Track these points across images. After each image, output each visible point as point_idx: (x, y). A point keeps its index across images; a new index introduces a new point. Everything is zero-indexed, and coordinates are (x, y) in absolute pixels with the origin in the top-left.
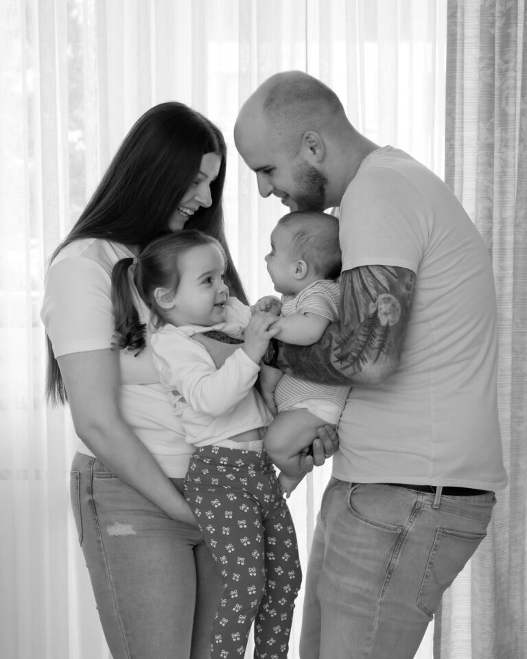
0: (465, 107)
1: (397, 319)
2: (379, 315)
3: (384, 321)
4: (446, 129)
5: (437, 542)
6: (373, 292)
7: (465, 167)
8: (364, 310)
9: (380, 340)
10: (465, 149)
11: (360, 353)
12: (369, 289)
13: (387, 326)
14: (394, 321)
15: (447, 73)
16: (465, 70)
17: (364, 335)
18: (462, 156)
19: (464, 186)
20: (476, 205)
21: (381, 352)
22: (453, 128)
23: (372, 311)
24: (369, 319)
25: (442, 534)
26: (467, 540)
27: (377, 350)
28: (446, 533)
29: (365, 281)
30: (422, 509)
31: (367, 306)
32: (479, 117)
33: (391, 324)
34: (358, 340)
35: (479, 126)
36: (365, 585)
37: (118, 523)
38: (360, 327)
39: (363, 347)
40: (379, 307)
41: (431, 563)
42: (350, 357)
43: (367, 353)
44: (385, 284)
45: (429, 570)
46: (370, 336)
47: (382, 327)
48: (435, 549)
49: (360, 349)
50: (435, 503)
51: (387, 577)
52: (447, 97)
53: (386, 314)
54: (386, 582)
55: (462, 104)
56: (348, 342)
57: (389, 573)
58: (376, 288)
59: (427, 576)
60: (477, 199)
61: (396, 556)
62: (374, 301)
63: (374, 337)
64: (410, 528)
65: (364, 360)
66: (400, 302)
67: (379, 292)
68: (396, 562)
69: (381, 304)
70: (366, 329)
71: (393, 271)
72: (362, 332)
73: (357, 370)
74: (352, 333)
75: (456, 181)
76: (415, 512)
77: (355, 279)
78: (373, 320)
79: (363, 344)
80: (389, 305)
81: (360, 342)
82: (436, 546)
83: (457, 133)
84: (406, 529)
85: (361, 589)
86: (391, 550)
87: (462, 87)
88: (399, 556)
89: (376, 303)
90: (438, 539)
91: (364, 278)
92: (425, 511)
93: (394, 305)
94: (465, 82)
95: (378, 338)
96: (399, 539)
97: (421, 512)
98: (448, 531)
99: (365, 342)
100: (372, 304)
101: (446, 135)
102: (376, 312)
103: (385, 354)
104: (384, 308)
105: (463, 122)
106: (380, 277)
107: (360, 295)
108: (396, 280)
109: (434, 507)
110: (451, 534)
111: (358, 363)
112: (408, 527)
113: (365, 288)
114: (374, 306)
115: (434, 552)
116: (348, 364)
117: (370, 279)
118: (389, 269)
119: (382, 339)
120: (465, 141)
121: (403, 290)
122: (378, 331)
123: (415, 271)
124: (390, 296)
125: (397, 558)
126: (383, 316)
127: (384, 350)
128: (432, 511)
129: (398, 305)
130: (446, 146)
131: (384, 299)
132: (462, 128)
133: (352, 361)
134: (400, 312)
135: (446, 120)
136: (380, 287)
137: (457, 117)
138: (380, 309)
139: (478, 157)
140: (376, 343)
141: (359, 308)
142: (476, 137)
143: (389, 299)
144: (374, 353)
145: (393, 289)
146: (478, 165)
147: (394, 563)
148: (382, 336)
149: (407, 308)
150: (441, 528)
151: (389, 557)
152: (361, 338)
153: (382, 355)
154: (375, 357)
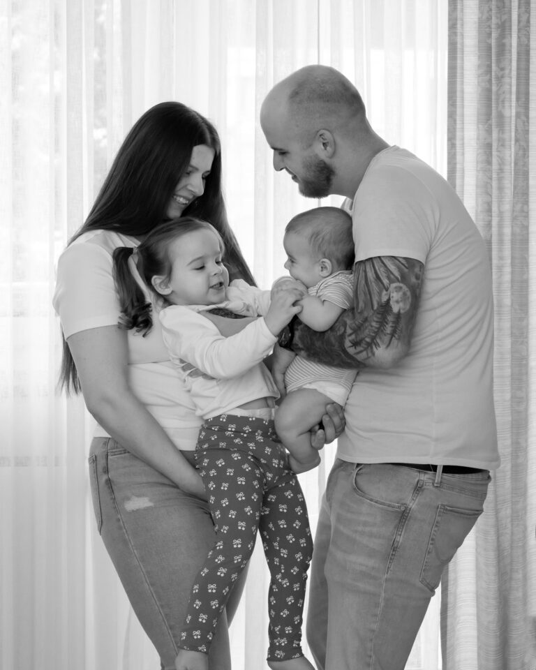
0: (465, 110)
1: (408, 307)
2: (391, 303)
3: (395, 308)
4: (448, 129)
5: (438, 519)
6: (386, 281)
7: (465, 165)
8: (377, 298)
9: (392, 327)
10: (465, 148)
11: (373, 338)
12: (382, 278)
13: (399, 313)
14: (404, 309)
15: (448, 79)
16: (465, 76)
17: (377, 322)
18: (463, 154)
19: (465, 182)
20: (477, 200)
21: (394, 338)
22: (455, 129)
23: (384, 299)
24: (382, 306)
25: (442, 510)
26: (466, 516)
27: (389, 337)
28: (447, 510)
29: (378, 271)
30: (425, 487)
31: (380, 294)
32: (478, 119)
33: (402, 311)
34: (372, 326)
35: (478, 127)
36: (371, 563)
37: (133, 497)
38: (373, 314)
39: (377, 333)
40: (392, 295)
41: (432, 540)
42: (364, 342)
43: (380, 338)
44: (397, 274)
45: (432, 546)
46: (383, 322)
47: (394, 314)
48: (436, 526)
49: (373, 334)
50: (436, 481)
51: (392, 554)
52: (449, 100)
53: (397, 302)
54: (391, 559)
55: (463, 107)
56: (362, 328)
57: (394, 550)
58: (388, 278)
59: (429, 552)
60: (477, 194)
61: (400, 533)
62: (387, 290)
63: (387, 324)
64: (413, 506)
65: (377, 345)
66: (410, 291)
67: (391, 281)
68: (400, 539)
69: (393, 292)
70: (379, 316)
71: (404, 262)
72: (375, 319)
73: (370, 354)
74: (366, 320)
75: (457, 177)
76: (418, 490)
77: (368, 270)
78: (386, 307)
79: (376, 330)
80: (401, 293)
81: (374, 328)
82: (437, 522)
83: (458, 134)
84: (409, 507)
85: (367, 566)
86: (395, 528)
87: (463, 92)
88: (403, 533)
89: (389, 291)
90: (439, 516)
91: (377, 268)
92: (427, 489)
93: (405, 294)
94: (465, 87)
95: (391, 324)
96: (403, 517)
97: (423, 491)
98: (448, 508)
99: (379, 329)
100: (384, 292)
101: (448, 135)
102: (389, 300)
103: (397, 339)
104: (396, 296)
105: (463, 123)
106: (392, 268)
107: (373, 284)
108: (406, 270)
109: (435, 485)
110: (451, 511)
111: (372, 348)
112: (411, 504)
113: (378, 278)
114: (386, 294)
115: (436, 529)
116: (362, 349)
117: (382, 269)
118: (401, 260)
119: (394, 325)
120: (466, 141)
121: (413, 280)
122: (390, 318)
123: (423, 261)
124: (401, 285)
125: (400, 535)
126: (395, 304)
127: (396, 336)
128: (434, 489)
129: (409, 294)
130: (448, 145)
131: (396, 287)
132: (463, 128)
133: (366, 346)
134: (410, 300)
135: (448, 121)
136: (392, 276)
137: (458, 118)
138: (393, 297)
139: (478, 154)
140: (389, 329)
141: (373, 296)
142: (476, 137)
143: (401, 288)
144: (387, 339)
145: (404, 279)
146: (477, 162)
147: (398, 540)
148: (393, 322)
149: (416, 296)
150: (442, 505)
151: (393, 535)
152: (374, 324)
153: (395, 341)
154: (388, 343)
